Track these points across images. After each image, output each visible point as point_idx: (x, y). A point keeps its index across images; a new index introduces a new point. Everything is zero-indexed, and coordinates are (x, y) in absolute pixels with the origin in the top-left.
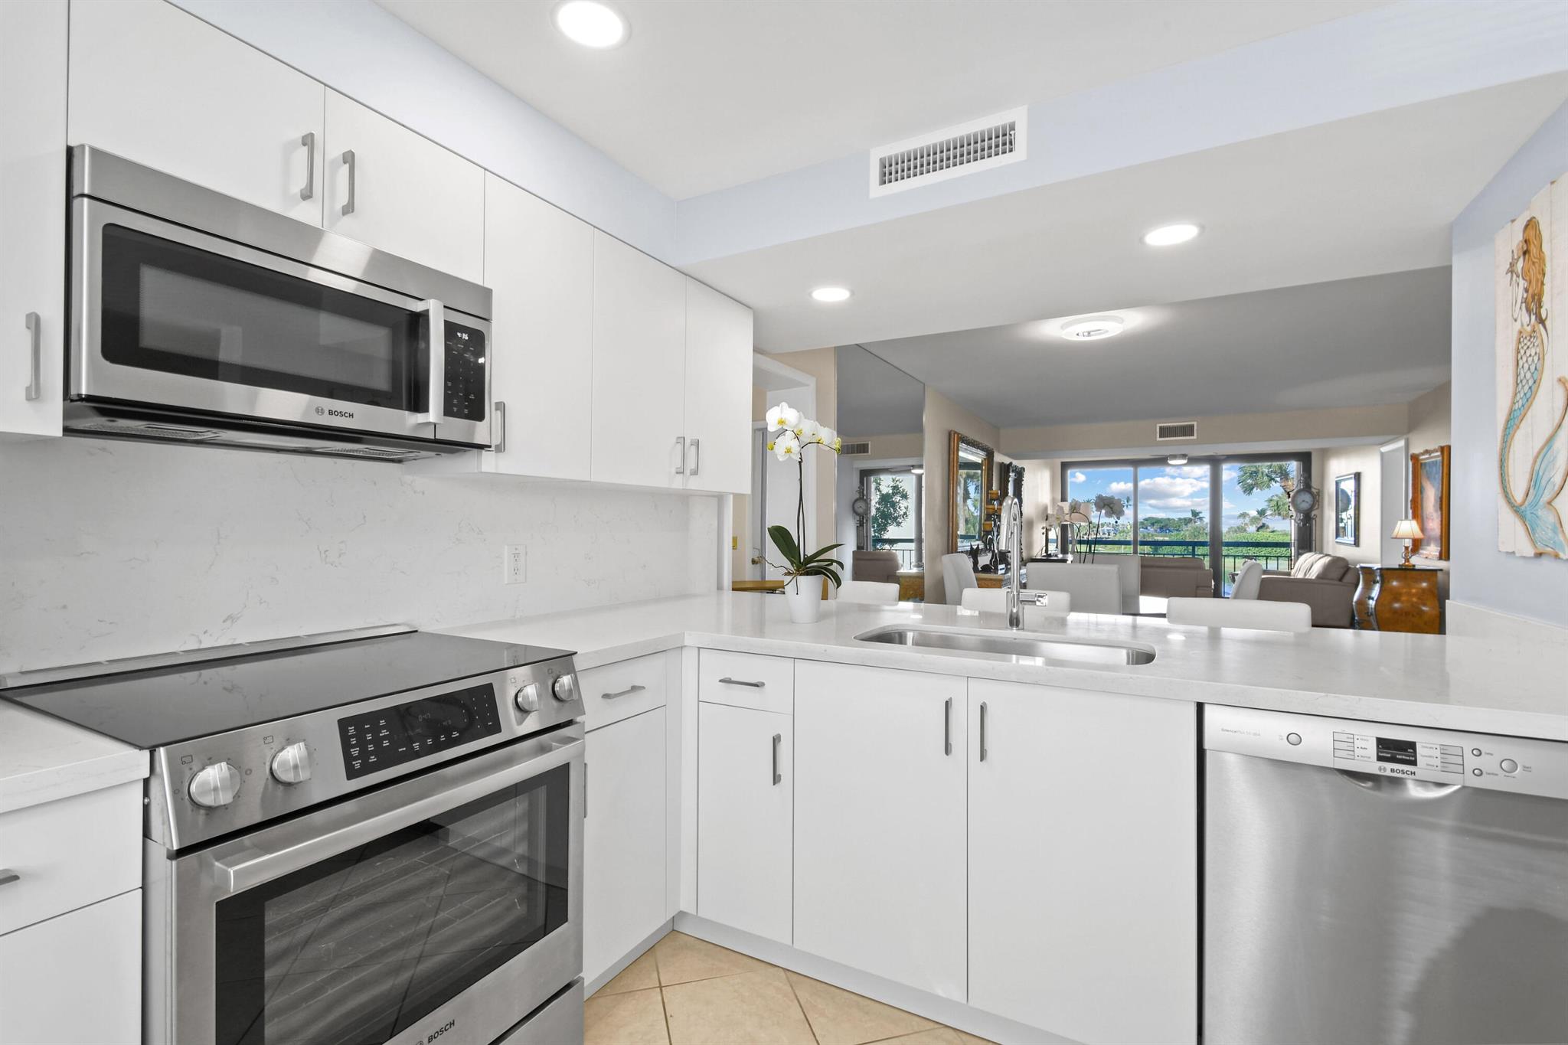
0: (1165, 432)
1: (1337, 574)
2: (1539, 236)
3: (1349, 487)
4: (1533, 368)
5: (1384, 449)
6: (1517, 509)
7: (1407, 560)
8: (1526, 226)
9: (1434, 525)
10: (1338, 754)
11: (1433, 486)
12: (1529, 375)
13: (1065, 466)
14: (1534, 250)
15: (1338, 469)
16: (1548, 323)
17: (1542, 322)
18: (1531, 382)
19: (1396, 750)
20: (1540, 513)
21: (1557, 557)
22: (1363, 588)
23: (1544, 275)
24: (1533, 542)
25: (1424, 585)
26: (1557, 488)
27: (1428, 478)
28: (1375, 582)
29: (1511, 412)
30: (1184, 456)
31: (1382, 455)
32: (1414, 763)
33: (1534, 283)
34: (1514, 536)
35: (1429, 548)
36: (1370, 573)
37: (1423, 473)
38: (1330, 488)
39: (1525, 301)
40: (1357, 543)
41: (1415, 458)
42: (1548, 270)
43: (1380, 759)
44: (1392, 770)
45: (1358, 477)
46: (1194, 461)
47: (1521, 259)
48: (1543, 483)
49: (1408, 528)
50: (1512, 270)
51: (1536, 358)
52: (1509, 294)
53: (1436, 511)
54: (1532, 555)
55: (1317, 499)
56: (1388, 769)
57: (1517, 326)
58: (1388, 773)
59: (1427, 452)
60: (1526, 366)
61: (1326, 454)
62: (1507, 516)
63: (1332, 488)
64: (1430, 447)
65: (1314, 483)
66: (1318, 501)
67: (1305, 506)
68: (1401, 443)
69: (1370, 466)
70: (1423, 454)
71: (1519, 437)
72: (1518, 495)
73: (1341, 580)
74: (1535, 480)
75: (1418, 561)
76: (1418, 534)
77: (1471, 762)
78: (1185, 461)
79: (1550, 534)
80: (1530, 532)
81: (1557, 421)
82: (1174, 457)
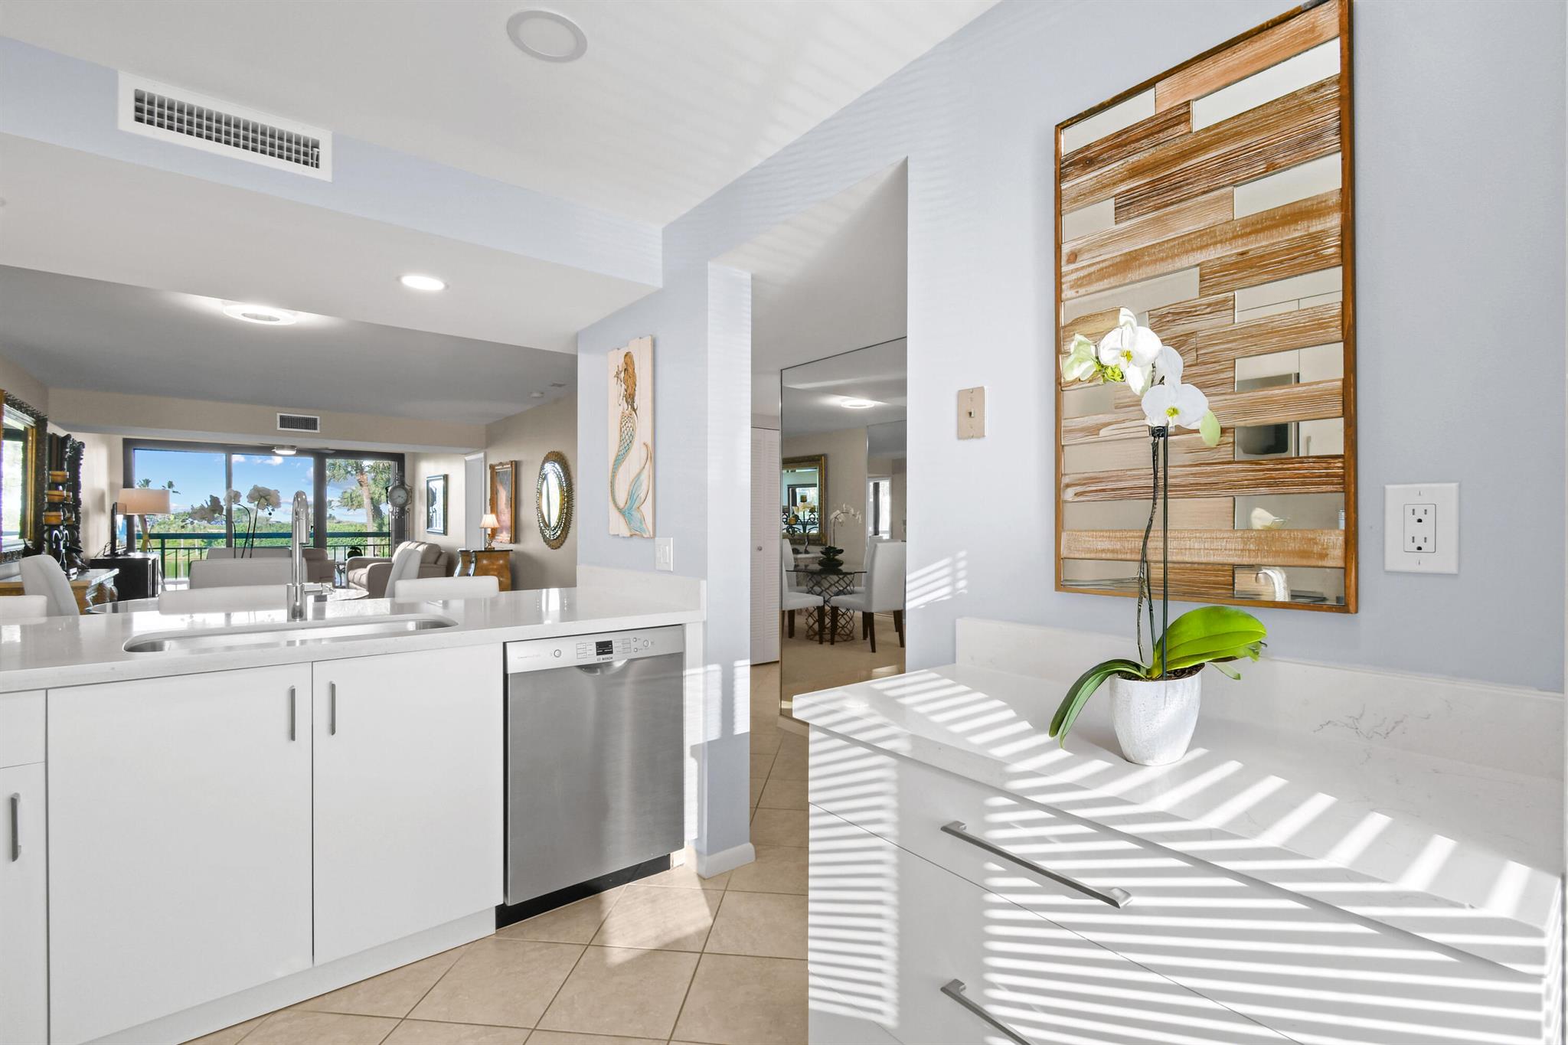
0: (286, 422)
1: (433, 558)
2: (633, 363)
3: (438, 486)
4: (629, 434)
5: (468, 458)
6: (620, 510)
7: (490, 544)
8: (626, 355)
9: (506, 517)
10: (580, 656)
11: (504, 488)
12: (627, 437)
13: (129, 445)
14: (630, 370)
15: (427, 471)
16: (637, 412)
17: (635, 410)
18: (628, 441)
19: (604, 648)
20: (633, 513)
21: (642, 537)
22: (461, 568)
23: (636, 385)
24: (630, 529)
25: (501, 562)
26: (642, 500)
27: (501, 483)
28: (471, 562)
29: (618, 456)
30: (292, 447)
31: (466, 461)
32: (611, 652)
33: (630, 387)
34: (618, 525)
35: (501, 535)
36: (468, 556)
37: (498, 479)
38: (421, 486)
39: (625, 396)
40: (445, 533)
41: (492, 467)
42: (637, 384)
43: (598, 654)
44: (603, 659)
45: (446, 478)
46: (301, 452)
47: (623, 373)
48: (635, 498)
49: (489, 520)
50: (617, 375)
51: (631, 429)
52: (616, 390)
53: (507, 508)
54: (629, 535)
55: (410, 494)
56: (602, 658)
57: (621, 408)
58: (602, 661)
59: (501, 464)
60: (626, 432)
61: (417, 457)
62: (614, 514)
63: (424, 486)
64: (503, 460)
65: (407, 481)
66: (411, 497)
67: (400, 501)
68: (481, 455)
69: (456, 470)
70: (498, 465)
71: (622, 470)
72: (621, 503)
73: (436, 563)
74: (631, 496)
75: (496, 545)
76: (496, 525)
77: (634, 645)
78: (294, 452)
79: (639, 524)
80: (628, 523)
81: (642, 466)
82: (282, 447)
